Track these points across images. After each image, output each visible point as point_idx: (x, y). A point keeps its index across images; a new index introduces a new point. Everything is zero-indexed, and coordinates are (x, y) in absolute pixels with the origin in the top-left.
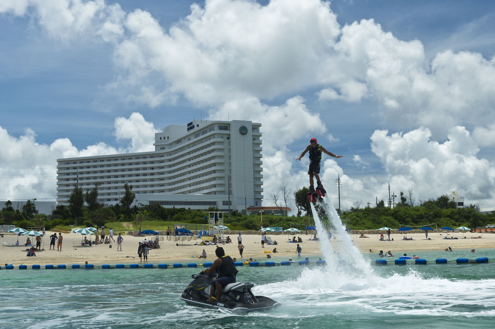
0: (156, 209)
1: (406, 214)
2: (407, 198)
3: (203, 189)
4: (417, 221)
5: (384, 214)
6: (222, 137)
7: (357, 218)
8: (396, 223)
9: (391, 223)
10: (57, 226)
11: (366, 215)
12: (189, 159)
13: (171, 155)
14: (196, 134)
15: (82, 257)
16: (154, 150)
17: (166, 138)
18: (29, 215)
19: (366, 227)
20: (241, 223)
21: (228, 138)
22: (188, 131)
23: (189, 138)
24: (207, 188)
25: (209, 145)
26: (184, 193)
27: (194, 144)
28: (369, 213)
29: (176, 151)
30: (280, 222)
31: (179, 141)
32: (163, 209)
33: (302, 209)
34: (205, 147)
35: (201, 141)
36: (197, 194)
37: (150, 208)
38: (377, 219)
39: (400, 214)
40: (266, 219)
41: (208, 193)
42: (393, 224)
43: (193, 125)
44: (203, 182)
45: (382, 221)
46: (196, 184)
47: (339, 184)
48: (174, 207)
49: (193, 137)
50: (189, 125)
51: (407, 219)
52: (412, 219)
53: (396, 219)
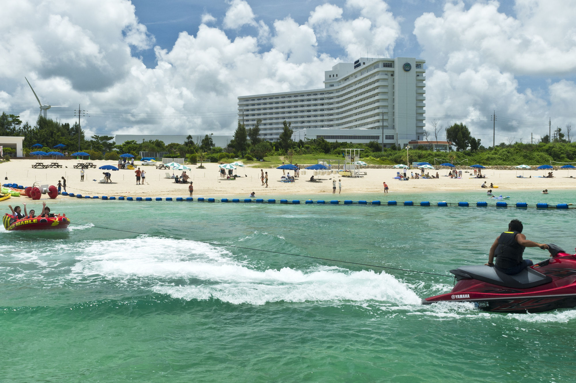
0: (320, 143)
1: (561, 150)
2: (564, 134)
3: (367, 124)
4: (573, 157)
5: (538, 150)
6: (386, 74)
7: (508, 154)
8: (549, 159)
9: (543, 159)
10: (223, 159)
11: (518, 151)
12: (356, 96)
13: (339, 91)
14: (361, 72)
15: (221, 189)
16: (324, 87)
17: (335, 76)
18: (206, 148)
19: (517, 163)
20: (391, 157)
21: (392, 75)
22: (355, 68)
23: (356, 75)
24: (371, 123)
25: (374, 82)
26: (350, 127)
27: (360, 81)
28: (521, 149)
29: (344, 88)
30: (429, 157)
31: (346, 79)
32: (326, 144)
33: (452, 145)
34: (370, 84)
35: (366, 78)
36: (362, 129)
37: (315, 142)
38: (528, 154)
39: (554, 150)
40: (415, 154)
41: (372, 128)
42: (546, 160)
43: (359, 62)
44: (368, 117)
45: (534, 158)
46: (362, 119)
47: (494, 120)
48: (337, 141)
49: (359, 74)
50: (356, 62)
51: (562, 155)
52: (567, 155)
53: (550, 155)
